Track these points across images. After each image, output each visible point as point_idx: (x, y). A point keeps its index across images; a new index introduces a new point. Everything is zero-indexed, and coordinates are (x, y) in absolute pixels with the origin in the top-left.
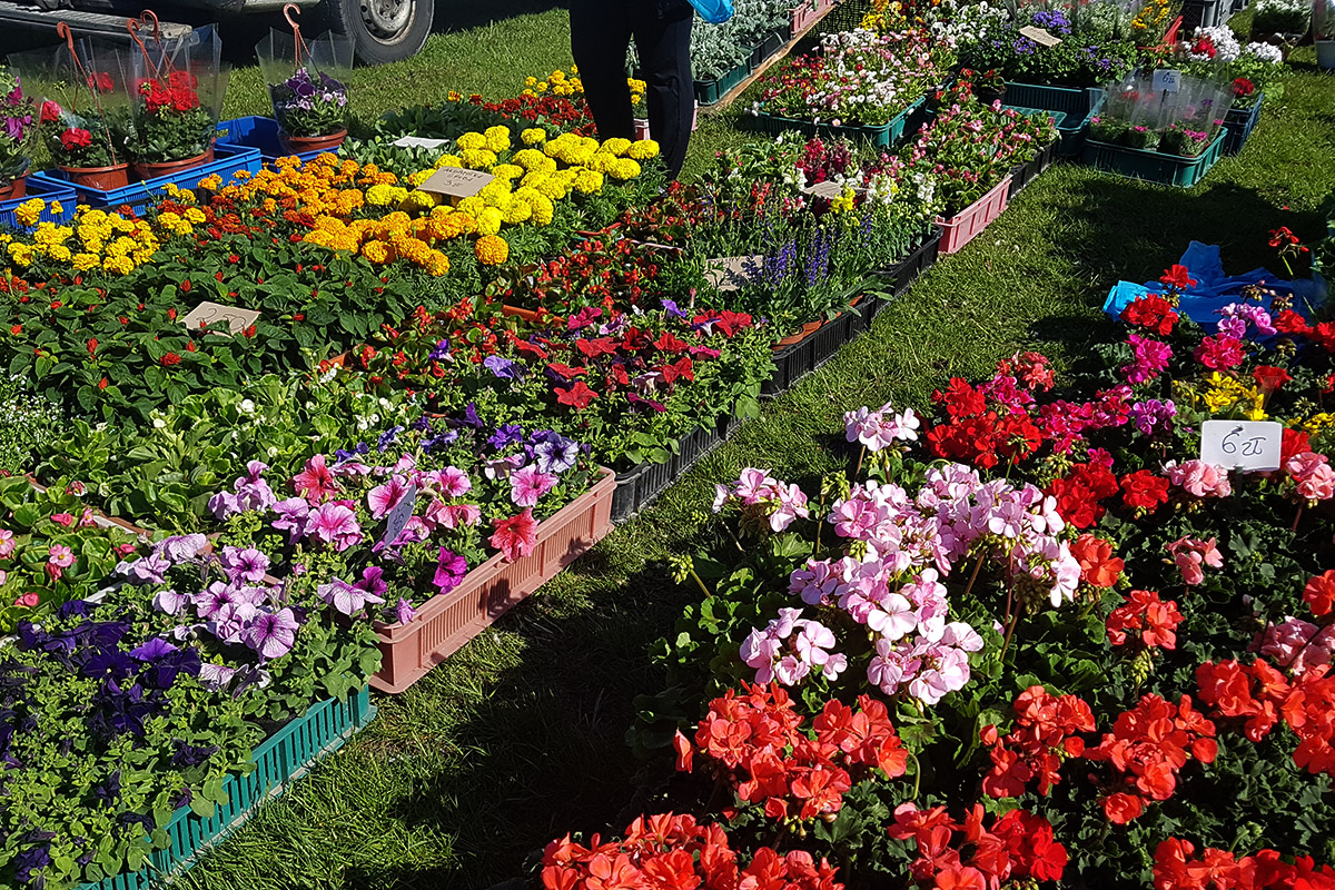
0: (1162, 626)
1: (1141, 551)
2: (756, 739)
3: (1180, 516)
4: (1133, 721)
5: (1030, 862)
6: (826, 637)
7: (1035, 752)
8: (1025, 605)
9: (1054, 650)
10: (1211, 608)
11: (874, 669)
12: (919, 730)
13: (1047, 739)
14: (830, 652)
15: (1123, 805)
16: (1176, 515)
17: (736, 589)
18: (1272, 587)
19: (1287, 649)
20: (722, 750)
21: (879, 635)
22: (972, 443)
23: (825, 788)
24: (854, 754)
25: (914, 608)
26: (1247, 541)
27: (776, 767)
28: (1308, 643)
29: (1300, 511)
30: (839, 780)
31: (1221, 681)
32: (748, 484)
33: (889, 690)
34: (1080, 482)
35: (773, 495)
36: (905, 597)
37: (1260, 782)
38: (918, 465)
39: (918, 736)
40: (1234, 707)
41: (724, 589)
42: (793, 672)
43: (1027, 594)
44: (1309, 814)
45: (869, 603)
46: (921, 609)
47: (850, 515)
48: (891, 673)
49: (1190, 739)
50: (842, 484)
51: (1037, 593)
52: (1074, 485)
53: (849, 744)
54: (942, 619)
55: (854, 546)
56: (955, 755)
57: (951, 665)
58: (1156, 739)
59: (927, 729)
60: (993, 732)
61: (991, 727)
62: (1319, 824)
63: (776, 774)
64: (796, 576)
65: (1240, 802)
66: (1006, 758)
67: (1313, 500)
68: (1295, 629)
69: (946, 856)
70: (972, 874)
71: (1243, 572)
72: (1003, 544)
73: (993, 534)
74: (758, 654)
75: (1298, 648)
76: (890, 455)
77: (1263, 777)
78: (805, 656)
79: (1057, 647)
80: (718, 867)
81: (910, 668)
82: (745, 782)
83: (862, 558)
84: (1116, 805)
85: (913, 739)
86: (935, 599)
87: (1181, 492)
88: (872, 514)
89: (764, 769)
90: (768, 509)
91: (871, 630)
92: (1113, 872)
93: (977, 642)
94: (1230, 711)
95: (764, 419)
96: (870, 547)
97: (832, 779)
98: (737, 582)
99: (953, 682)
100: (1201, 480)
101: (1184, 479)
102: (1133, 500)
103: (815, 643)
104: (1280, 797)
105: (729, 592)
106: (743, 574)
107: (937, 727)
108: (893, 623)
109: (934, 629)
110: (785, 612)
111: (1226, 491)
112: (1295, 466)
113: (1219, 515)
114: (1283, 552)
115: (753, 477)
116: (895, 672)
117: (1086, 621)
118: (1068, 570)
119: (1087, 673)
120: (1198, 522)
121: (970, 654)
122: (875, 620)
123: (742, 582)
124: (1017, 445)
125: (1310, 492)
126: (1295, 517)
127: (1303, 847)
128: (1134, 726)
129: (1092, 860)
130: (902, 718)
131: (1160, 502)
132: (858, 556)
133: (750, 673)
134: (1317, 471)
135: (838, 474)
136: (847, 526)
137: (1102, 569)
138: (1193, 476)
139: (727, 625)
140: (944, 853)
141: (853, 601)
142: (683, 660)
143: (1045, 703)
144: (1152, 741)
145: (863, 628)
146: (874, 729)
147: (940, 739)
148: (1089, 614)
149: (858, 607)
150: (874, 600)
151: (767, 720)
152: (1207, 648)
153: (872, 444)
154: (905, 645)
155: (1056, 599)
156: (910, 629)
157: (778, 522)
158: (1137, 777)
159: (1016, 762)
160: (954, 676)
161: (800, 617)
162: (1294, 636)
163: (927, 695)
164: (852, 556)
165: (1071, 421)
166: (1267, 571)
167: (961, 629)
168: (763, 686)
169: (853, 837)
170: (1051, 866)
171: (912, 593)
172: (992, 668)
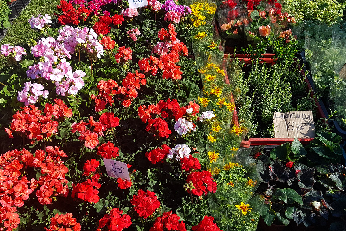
0: (128, 54)
1: (122, 36)
2: (29, 121)
3: (129, 24)
4: (126, 81)
5: (110, 124)
6: (41, 87)
7: (105, 97)
8: (93, 60)
9: (105, 69)
10: (142, 45)
11: (57, 91)
12: (76, 102)
13: (107, 92)
14: (43, 90)
15: (127, 103)
16: (128, 24)
17: (13, 81)
18: (154, 36)
19: (159, 50)
20: (20, 128)
21: (55, 81)
22: (71, 18)
23: (51, 127)
24: (57, 115)
25: (62, 71)
26: (146, 26)
27: (36, 127)
28: (163, 47)
29: (155, 15)
30: (54, 124)
31: (143, 64)
32: (4, 50)
33: (63, 95)
34: (102, 22)
35: (13, 51)
36: (58, 69)
37: (159, 84)
38: (56, 29)
39: (76, 104)
40: (148, 69)
41: (10, 82)
42: (34, 100)
43: (92, 57)
44: (170, 88)
45: (49, 74)
46: (64, 71)
47: (37, 50)
48: (62, 90)
49: (140, 80)
50: (33, 42)
51: (94, 56)
52: (101, 23)
53: (55, 113)
54: (71, 71)
55: (40, 59)
56: (86, 105)
57: (78, 82)
58: (132, 83)
59: (78, 101)
60: (94, 96)
61: (93, 95)
62: (173, 89)
63: (37, 129)
64: (28, 72)
65: (156, 91)
66: (98, 101)
67: (157, 11)
68: (160, 45)
69: (86, 132)
70: (94, 134)
71: (147, 34)
72: (83, 45)
73: (80, 43)
74: (22, 98)
75: (161, 49)
76: (46, 29)
77: (159, 83)
78: (36, 94)
79: (105, 68)
80: (28, 160)
81: (67, 87)
82: (29, 134)
83: (44, 61)
84: (125, 103)
85: (74, 105)
86: (67, 66)
87: (127, 18)
88: (43, 48)
89: (33, 129)
90: (13, 55)
91: (52, 81)
92: (132, 117)
93: (84, 74)
94: (147, 71)
95: (14, 26)
96: (45, 57)
97: (52, 124)
98: (13, 79)
99: (79, 87)
100: (131, 13)
101: (127, 14)
102: (116, 23)
103: (38, 90)
104: (164, 86)
105: (12, 83)
106: (14, 76)
107: (80, 99)
108: (58, 77)
109: (70, 74)
110: (26, 84)
111: (137, 14)
112: (151, 3)
113: (138, 21)
114: (154, 26)
115: (5, 47)
116: (63, 90)
117: (111, 59)
118: (99, 48)
119: (114, 72)
120: (134, 24)
121: (83, 78)
122: (52, 78)
123: (14, 78)
124: (83, 16)
125: (156, 9)
126: (155, 16)
127: (170, 96)
128: (127, 82)
129: (127, 117)
130: (69, 101)
131: (122, 22)
132: (43, 61)
133: (23, 104)
134: (156, 3)
135: (31, 39)
136: (37, 54)
137: (110, 44)
138: (128, 12)
139: (13, 92)
140: (85, 132)
141: (44, 75)
142: (4, 106)
143: (104, 84)
144: (132, 84)
145: (50, 81)
146: (61, 107)
147: (82, 102)
148: (112, 56)
149: (46, 76)
150: (50, 72)
151: (30, 116)
152: (142, 56)
153: (39, 27)
154: (64, 81)
155: (99, 56)
156: (63, 77)
157: (18, 58)
158: (128, 95)
159: (101, 101)
160: (79, 85)
161: (31, 84)
162: (160, 47)
163: (73, 92)
164: (41, 62)
165: (97, 5)
166: (152, 32)
167: (79, 72)
168: (27, 106)
169: (66, 135)
170: (116, 123)
171: (60, 67)
172: (90, 79)
